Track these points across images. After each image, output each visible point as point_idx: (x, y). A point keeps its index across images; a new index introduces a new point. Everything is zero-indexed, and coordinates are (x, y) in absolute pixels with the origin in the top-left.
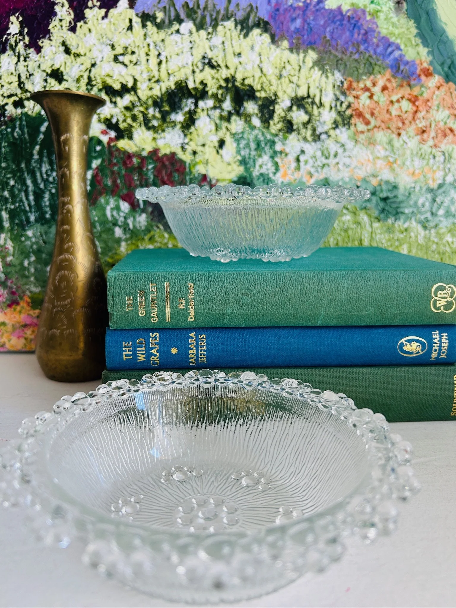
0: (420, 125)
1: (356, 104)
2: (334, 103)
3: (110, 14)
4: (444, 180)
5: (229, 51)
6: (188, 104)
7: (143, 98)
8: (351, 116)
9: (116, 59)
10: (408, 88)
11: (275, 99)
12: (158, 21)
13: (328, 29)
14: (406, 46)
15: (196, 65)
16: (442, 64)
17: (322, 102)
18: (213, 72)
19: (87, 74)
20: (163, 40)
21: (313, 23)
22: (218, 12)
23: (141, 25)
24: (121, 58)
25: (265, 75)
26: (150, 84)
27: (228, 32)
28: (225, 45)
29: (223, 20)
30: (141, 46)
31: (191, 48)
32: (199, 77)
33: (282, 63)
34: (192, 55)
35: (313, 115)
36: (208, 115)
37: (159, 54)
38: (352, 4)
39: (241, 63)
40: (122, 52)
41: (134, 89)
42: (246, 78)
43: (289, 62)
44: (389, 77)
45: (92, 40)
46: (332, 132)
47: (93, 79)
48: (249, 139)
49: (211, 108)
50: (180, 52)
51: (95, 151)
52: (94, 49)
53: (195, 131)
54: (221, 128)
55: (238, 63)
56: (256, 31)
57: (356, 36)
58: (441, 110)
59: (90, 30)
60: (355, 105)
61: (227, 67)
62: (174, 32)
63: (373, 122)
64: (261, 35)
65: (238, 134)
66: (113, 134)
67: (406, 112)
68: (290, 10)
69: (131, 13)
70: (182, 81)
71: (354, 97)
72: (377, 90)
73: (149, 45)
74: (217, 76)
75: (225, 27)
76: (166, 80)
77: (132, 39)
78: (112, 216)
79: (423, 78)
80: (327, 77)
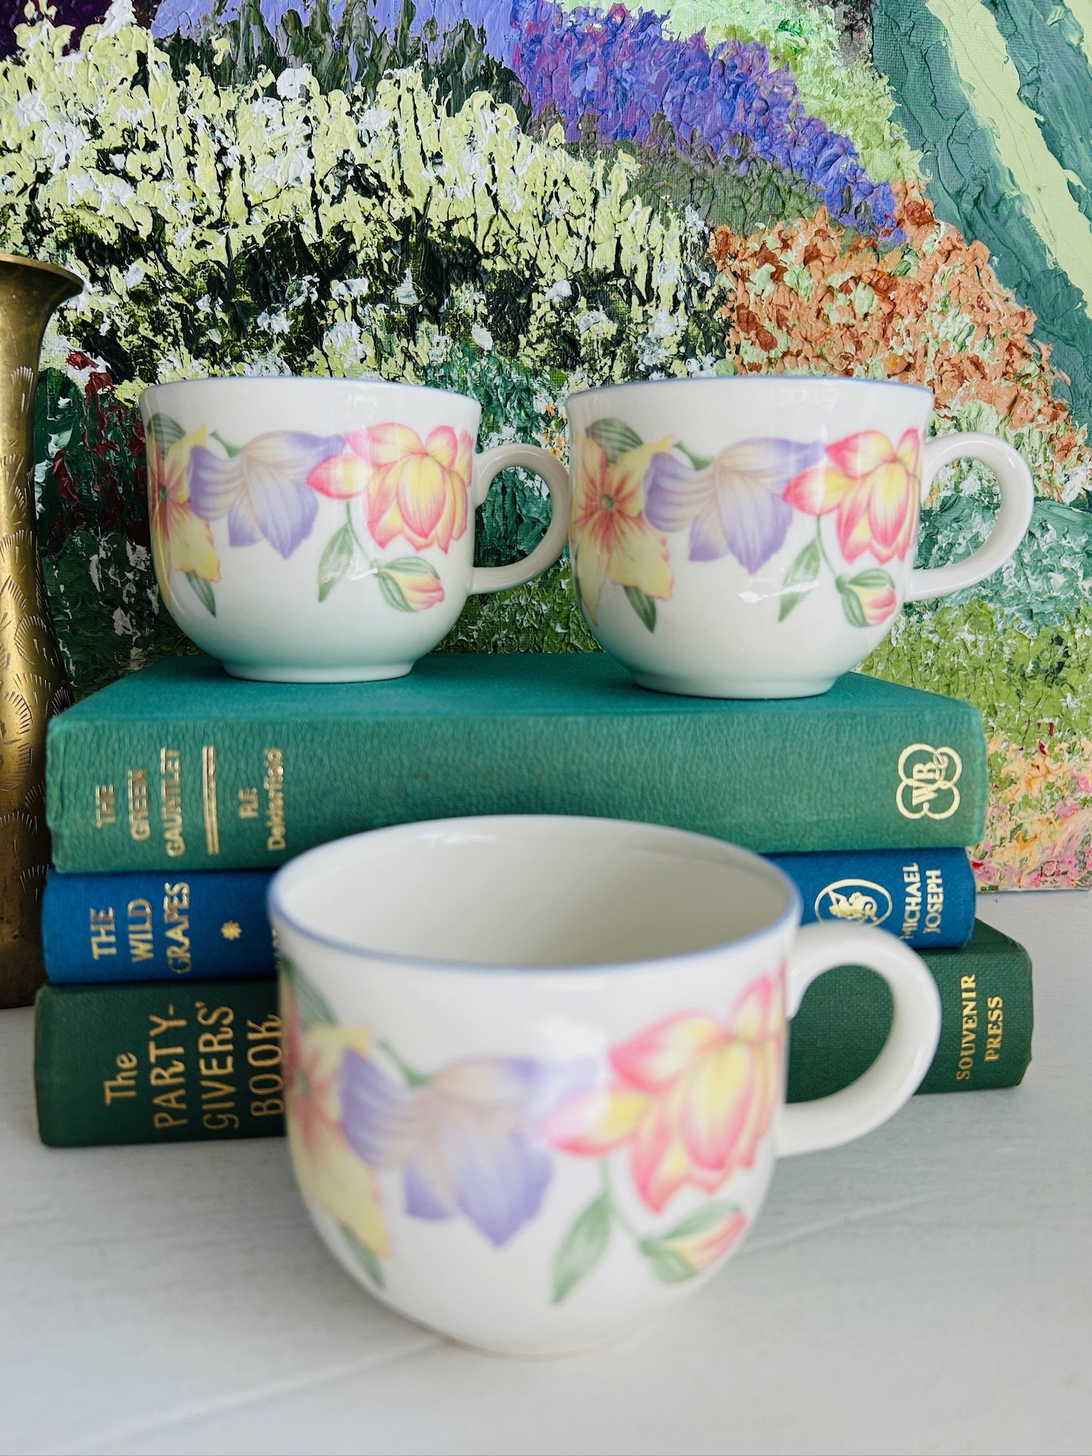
0: (899, 351)
1: (740, 293)
2: (684, 288)
3: (85, 42)
4: (957, 489)
5: (410, 146)
6: (303, 288)
7: (182, 268)
8: (728, 324)
9: (104, 163)
10: (871, 255)
11: (532, 277)
12: (218, 60)
13: (668, 97)
14: (868, 145)
15: (322, 182)
16: (958, 195)
17: (654, 285)
18: (367, 203)
19: (25, 199)
20: (231, 115)
21: (629, 78)
22: (379, 42)
23: (170, 71)
24: (118, 160)
25: (504, 215)
26: (198, 231)
27: (407, 97)
28: (400, 130)
29: (392, 64)
30: (172, 127)
31: (308, 137)
32: (331, 215)
33: (550, 183)
34: (311, 155)
35: (630, 320)
36: (356, 318)
37: (223, 152)
38: (732, 30)
39: (441, 182)
40: (120, 143)
41: (156, 243)
42: (456, 220)
43: (566, 180)
44: (822, 226)
45: (37, 108)
46: (677, 366)
47: (43, 214)
48: (465, 381)
49: (365, 300)
50: (277, 147)
51: (55, 409)
52: (43, 133)
53: (323, 358)
54: (391, 354)
55: (434, 182)
56: (481, 97)
57: (739, 115)
58: (952, 312)
59: (30, 81)
60: (738, 296)
61: (405, 191)
62: (261, 93)
63: (782, 341)
64: (493, 107)
65: (436, 369)
66: (102, 365)
67: (866, 315)
68: (569, 44)
69: (143, 39)
70: (284, 224)
71: (735, 274)
72: (792, 258)
73: (193, 126)
74: (379, 213)
75: (398, 81)
76: (242, 222)
77: (148, 109)
78: (105, 579)
79: (909, 228)
80: (666, 223)
